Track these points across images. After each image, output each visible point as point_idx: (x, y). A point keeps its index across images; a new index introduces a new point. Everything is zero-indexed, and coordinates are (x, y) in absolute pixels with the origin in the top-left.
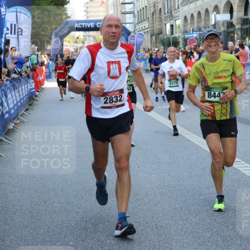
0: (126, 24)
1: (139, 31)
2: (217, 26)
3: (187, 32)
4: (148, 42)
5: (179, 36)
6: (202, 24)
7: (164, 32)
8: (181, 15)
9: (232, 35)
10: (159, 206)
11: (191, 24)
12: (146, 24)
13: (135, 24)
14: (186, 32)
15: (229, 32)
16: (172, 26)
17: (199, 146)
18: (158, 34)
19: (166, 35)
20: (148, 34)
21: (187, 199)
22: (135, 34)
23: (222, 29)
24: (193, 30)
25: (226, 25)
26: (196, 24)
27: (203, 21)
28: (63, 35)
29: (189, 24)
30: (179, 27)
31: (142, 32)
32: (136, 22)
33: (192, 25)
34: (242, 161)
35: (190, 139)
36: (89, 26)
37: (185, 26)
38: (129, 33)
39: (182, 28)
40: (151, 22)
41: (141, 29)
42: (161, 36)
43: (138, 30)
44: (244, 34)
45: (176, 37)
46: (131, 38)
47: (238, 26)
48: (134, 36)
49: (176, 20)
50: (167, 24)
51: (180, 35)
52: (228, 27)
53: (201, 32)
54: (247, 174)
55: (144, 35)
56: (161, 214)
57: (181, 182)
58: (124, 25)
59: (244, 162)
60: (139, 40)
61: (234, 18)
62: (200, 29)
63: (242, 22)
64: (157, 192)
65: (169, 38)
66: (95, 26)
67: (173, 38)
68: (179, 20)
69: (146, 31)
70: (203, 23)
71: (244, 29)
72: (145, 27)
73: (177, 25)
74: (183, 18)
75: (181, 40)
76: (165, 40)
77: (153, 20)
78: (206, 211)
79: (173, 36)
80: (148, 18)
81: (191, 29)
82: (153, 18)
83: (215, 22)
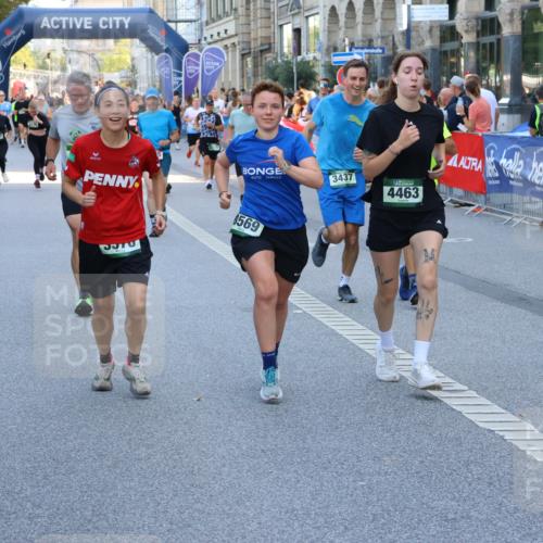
0: (176, 22)
1: (210, 44)
2: (413, 34)
3: (335, 49)
4: (234, 71)
5: (315, 58)
6: (377, 29)
7: (277, 46)
8: (321, 5)
9: (453, 60)
10: (248, 504)
11: (347, 28)
12: (230, 26)
13: (201, 24)
14: (333, 49)
15: (445, 53)
16: (297, 31)
17: (360, 349)
18: (261, 51)
19: (283, 55)
20: (234, 51)
21: (322, 485)
22: (201, 50)
23: (428, 44)
24: (352, 45)
25: (437, 33)
26: (359, 28)
27: (379, 21)
28: (9, 48)
29: (343, 29)
30: (317, 35)
31: (219, 46)
32: (204, 19)
33: (350, 32)
34: (470, 389)
35: (338, 330)
36: (78, 26)
37: (330, 32)
38: (183, 47)
39: (323, 37)
40: (242, 20)
41: (216, 37)
42: (269, 57)
43: (209, 40)
44: (484, 58)
45: (308, 62)
46: (188, 61)
47: (468, 38)
48: (197, 56)
49: (307, 17)
50: (285, 27)
51: (318, 55)
52: (443, 39)
53: (372, 51)
54: (481, 425)
55: (224, 51)
56: (254, 525)
57: (309, 441)
58: (172, 25)
59: (474, 394)
60: (210, 65)
61: (458, 16)
62: (370, 44)
63: (479, 28)
64: (247, 467)
65: (288, 63)
66: (95, 26)
67: (298, 64)
68: (316, 16)
69: (228, 42)
70: (377, 27)
71: (484, 45)
72: (226, 31)
73: (311, 31)
74: (328, 12)
75: (320, 71)
76: (278, 70)
77: (248, 16)
78: (371, 518)
79: (299, 58)
80: (236, 10)
81: (347, 42)
82: (248, 9)
83: (409, 25)
